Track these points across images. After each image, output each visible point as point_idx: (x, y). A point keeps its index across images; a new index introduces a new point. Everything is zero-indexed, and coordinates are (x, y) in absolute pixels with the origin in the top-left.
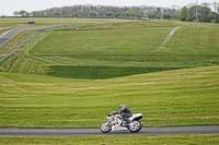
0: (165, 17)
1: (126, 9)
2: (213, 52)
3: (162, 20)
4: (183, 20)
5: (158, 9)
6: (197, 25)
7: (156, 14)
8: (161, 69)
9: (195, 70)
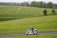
0: (17, 5)
1: (7, 3)
2: (29, 14)
3: (16, 6)
4: (22, 6)
5: (15, 3)
6: (25, 7)
7: (15, 4)
8: (16, 19)
9: (25, 19)
